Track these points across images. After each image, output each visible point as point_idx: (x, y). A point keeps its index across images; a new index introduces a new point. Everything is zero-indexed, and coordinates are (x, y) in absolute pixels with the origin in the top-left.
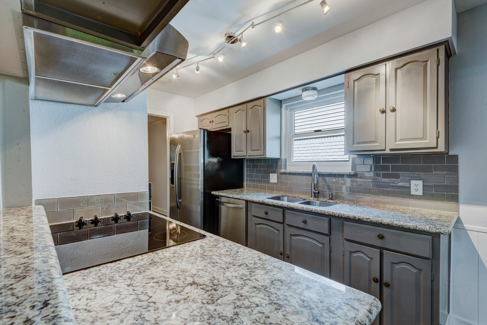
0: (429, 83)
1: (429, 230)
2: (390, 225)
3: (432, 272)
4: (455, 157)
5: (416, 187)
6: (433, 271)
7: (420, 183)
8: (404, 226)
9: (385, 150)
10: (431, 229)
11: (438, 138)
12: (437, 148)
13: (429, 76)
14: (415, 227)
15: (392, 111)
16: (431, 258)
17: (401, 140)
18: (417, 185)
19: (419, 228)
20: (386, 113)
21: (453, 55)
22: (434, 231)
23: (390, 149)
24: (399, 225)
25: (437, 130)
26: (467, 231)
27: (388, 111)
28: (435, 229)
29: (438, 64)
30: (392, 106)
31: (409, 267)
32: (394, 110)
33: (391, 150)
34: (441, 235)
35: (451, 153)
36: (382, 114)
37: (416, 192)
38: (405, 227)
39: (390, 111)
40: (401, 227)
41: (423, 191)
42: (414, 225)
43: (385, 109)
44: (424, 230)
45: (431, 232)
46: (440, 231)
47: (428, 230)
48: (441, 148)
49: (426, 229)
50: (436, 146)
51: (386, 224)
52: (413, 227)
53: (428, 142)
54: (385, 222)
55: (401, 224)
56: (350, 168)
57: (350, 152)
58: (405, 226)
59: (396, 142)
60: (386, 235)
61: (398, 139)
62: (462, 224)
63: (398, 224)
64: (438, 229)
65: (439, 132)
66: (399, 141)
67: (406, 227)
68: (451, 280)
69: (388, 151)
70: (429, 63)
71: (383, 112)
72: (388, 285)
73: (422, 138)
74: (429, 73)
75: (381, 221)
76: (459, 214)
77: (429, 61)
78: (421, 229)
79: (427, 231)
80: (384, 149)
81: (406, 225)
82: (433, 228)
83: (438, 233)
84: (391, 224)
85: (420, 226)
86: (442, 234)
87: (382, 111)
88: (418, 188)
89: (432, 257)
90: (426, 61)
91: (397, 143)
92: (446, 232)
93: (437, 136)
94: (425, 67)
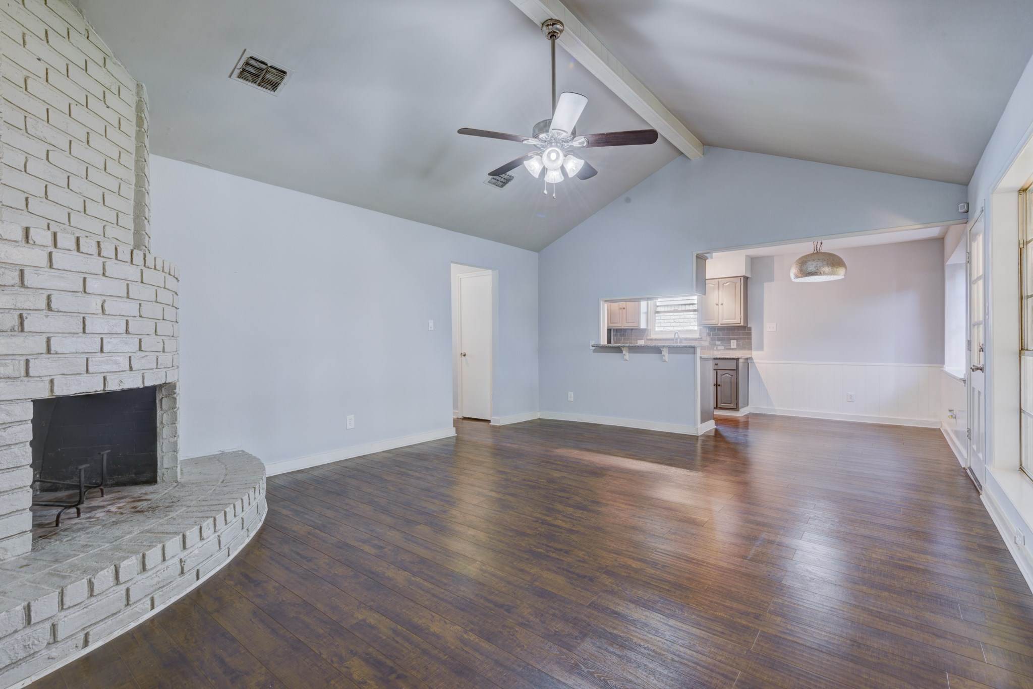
4: (750, 329)
17: (725, 319)
27: (719, 305)
31: (727, 375)
32: (722, 304)
33: (721, 324)
35: (748, 326)
48: (742, 324)
56: (698, 334)
57: (699, 325)
60: (719, 363)
69: (719, 325)
71: (717, 305)
72: (719, 385)
73: (735, 319)
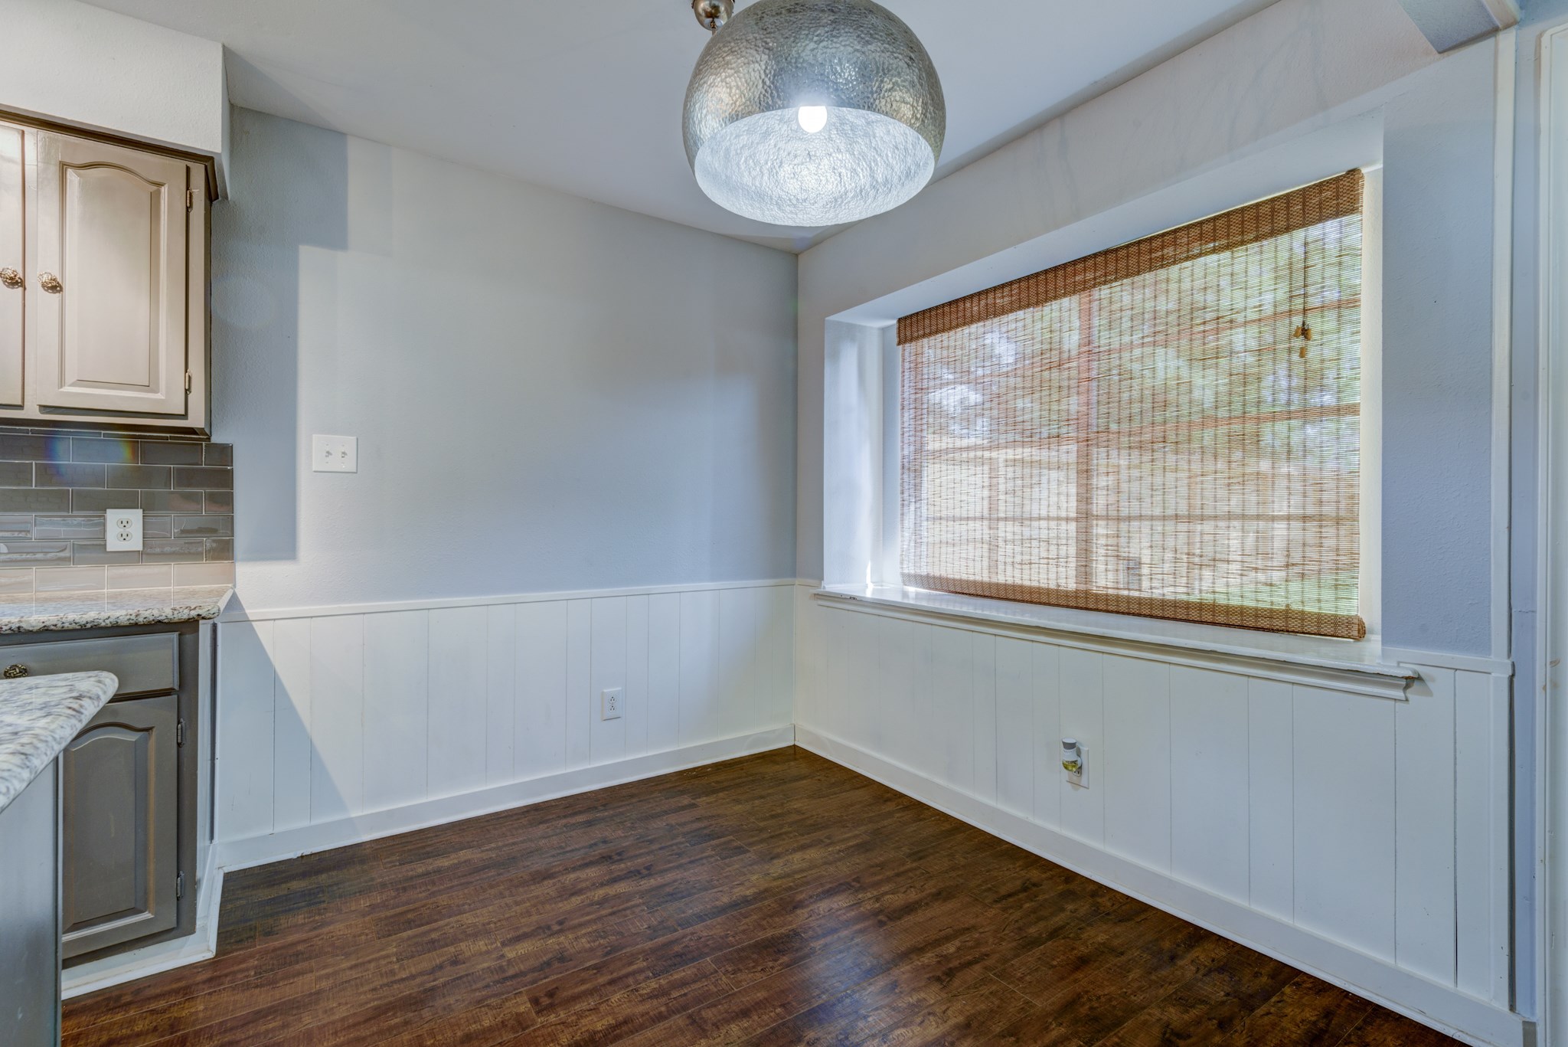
0: (165, 244)
1: (172, 617)
2: (52, 627)
3: (179, 722)
5: (121, 530)
6: (182, 720)
7: (135, 516)
8: (101, 621)
9: (21, 407)
10: (176, 612)
11: (187, 391)
12: (185, 416)
13: (166, 226)
14: (133, 617)
15: (49, 288)
16: (176, 687)
17: (81, 382)
18: (124, 524)
19: (145, 618)
20: (25, 289)
21: (220, 199)
22: (185, 617)
23: (40, 406)
24: (84, 622)
25: (186, 372)
26: (253, 623)
27: (33, 283)
28: (186, 611)
29: (188, 205)
30: (48, 271)
32: (55, 287)
33: (44, 408)
34: (201, 622)
36: (8, 286)
37: (125, 542)
38: (103, 624)
39: (40, 285)
40: (89, 626)
41: (144, 538)
42: (130, 612)
43: (20, 275)
44: (159, 619)
45: (176, 620)
46: (200, 612)
47: (170, 616)
49: (164, 614)
50: (183, 413)
51: (35, 629)
52: (128, 617)
53: (163, 398)
54: (34, 624)
55: (90, 617)
58: (104, 621)
59: (61, 387)
61: (70, 377)
62: (242, 608)
63: (80, 621)
64: (195, 608)
65: (190, 377)
66: (73, 385)
67: (108, 622)
68: (218, 755)
69: (32, 412)
70: (164, 190)
71: (15, 282)
74: (166, 217)
75: (20, 621)
76: (235, 586)
77: (166, 186)
78: (151, 618)
79: (165, 621)
80: (20, 403)
81: (106, 617)
82: (181, 610)
83: (194, 618)
84: (56, 625)
85: (149, 612)
86: (203, 618)
87: (11, 279)
88: (127, 530)
89: (180, 686)
90: (160, 185)
91: (66, 389)
92: (212, 613)
93: (187, 388)
94: (155, 198)
